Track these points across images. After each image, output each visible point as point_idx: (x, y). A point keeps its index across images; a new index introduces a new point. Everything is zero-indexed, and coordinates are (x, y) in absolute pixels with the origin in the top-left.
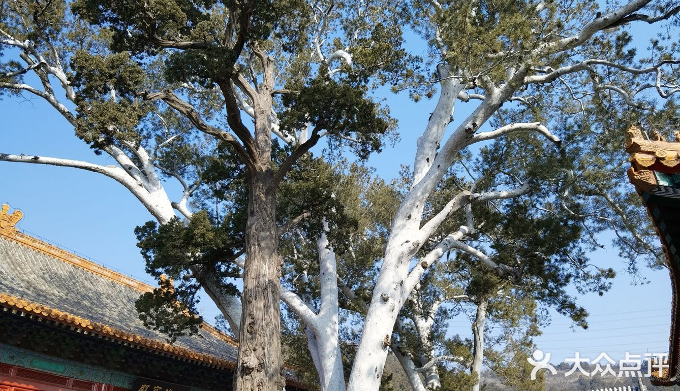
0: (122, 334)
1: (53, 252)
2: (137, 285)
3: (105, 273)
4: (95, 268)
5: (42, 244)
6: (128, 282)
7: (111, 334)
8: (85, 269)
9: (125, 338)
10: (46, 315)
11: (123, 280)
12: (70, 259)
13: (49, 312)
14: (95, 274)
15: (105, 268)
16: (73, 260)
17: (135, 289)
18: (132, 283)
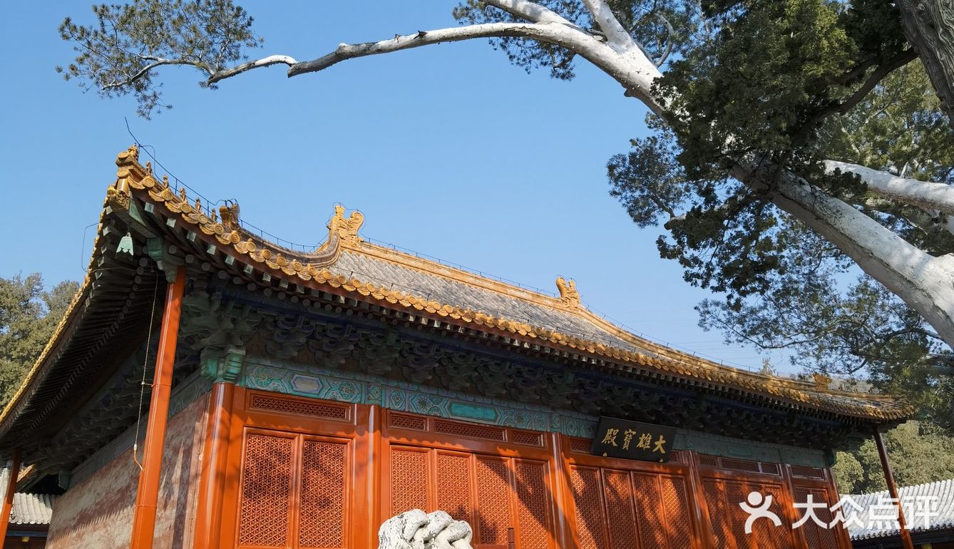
0: (577, 342)
1: (412, 263)
2: (530, 297)
3: (485, 284)
4: (471, 280)
5: (397, 254)
6: (518, 294)
7: (563, 343)
8: (460, 283)
9: (584, 349)
10: (469, 321)
11: (510, 291)
12: (436, 270)
13: (472, 316)
14: (473, 287)
15: (483, 279)
16: (442, 271)
17: (529, 302)
18: (523, 295)
